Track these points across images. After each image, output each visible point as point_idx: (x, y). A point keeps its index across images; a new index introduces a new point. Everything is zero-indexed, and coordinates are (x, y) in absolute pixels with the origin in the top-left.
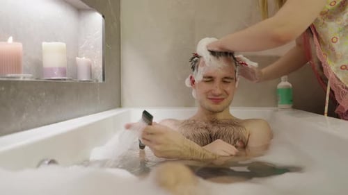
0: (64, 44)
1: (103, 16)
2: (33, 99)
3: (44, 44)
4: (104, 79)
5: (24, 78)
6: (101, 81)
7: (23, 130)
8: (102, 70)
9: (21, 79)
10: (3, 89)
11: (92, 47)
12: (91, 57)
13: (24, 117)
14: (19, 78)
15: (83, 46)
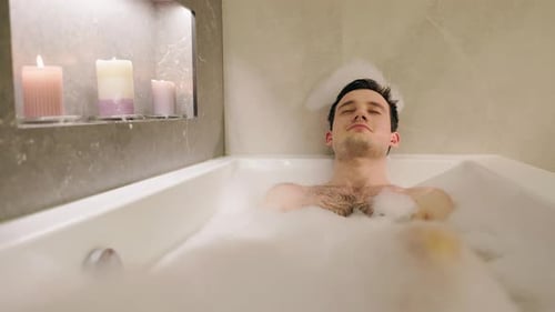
0: (130, 63)
1: (193, 13)
2: (80, 153)
3: (100, 63)
4: (196, 114)
5: (66, 121)
6: (190, 114)
7: (65, 202)
8: (192, 99)
9: (62, 124)
10: (32, 141)
11: (177, 62)
12: (174, 79)
13: (66, 182)
14: (57, 122)
15: (164, 60)
